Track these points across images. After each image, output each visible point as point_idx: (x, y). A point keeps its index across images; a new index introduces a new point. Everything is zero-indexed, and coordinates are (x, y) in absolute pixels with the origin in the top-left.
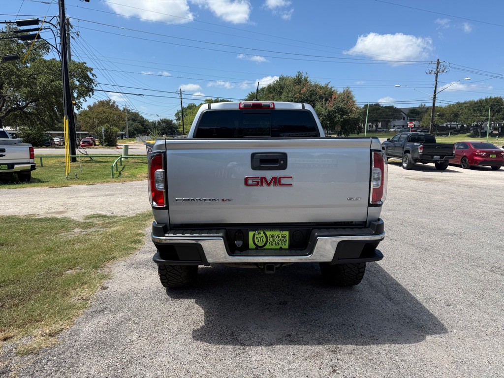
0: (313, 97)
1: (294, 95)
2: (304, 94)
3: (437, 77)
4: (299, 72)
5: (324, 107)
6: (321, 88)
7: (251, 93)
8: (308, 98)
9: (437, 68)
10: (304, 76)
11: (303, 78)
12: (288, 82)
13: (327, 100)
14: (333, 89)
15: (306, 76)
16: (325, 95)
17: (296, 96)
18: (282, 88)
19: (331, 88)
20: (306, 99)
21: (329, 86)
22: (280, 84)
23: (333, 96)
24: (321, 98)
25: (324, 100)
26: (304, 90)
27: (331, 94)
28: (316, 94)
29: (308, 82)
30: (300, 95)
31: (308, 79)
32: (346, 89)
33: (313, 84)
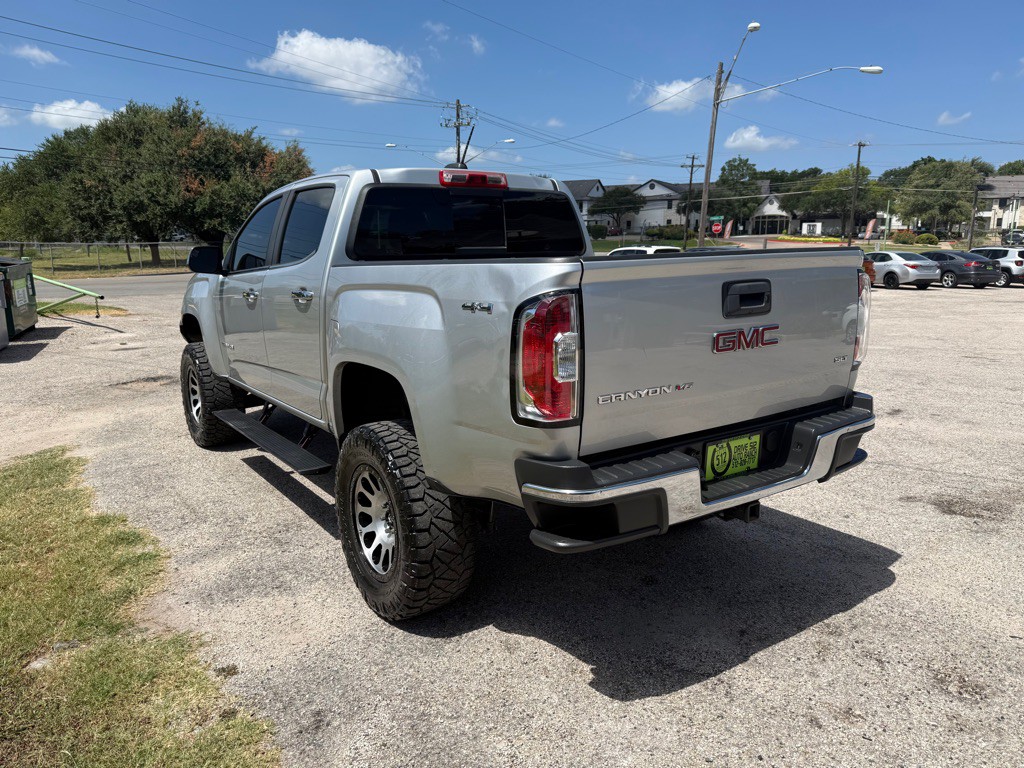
0: (222, 158)
1: (175, 151)
2: (200, 149)
3: (458, 134)
4: (179, 99)
5: (252, 180)
6: (237, 138)
7: (51, 139)
8: (209, 159)
9: (458, 115)
10: (191, 108)
11: (190, 113)
12: (151, 119)
13: (254, 165)
14: (264, 143)
15: (198, 109)
16: (248, 154)
17: (179, 152)
18: (139, 132)
19: (260, 141)
20: (205, 159)
21: (255, 136)
22: (132, 124)
23: (266, 159)
24: (240, 160)
25: (248, 164)
26: (197, 141)
27: (262, 153)
28: (227, 150)
29: (203, 123)
30: (191, 151)
31: (204, 117)
32: (291, 145)
33: (217, 127)
